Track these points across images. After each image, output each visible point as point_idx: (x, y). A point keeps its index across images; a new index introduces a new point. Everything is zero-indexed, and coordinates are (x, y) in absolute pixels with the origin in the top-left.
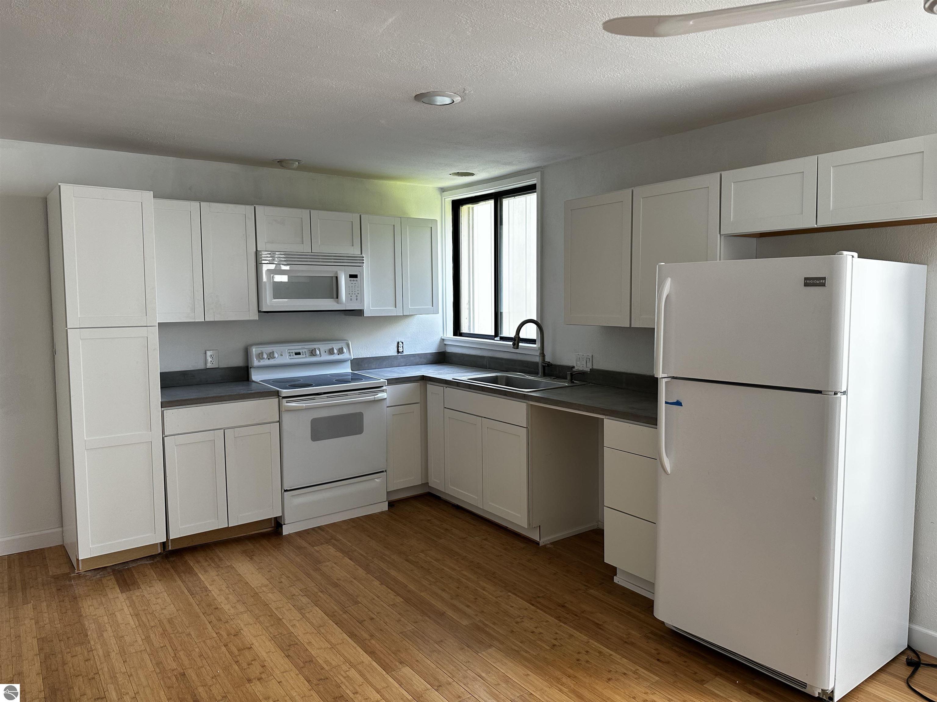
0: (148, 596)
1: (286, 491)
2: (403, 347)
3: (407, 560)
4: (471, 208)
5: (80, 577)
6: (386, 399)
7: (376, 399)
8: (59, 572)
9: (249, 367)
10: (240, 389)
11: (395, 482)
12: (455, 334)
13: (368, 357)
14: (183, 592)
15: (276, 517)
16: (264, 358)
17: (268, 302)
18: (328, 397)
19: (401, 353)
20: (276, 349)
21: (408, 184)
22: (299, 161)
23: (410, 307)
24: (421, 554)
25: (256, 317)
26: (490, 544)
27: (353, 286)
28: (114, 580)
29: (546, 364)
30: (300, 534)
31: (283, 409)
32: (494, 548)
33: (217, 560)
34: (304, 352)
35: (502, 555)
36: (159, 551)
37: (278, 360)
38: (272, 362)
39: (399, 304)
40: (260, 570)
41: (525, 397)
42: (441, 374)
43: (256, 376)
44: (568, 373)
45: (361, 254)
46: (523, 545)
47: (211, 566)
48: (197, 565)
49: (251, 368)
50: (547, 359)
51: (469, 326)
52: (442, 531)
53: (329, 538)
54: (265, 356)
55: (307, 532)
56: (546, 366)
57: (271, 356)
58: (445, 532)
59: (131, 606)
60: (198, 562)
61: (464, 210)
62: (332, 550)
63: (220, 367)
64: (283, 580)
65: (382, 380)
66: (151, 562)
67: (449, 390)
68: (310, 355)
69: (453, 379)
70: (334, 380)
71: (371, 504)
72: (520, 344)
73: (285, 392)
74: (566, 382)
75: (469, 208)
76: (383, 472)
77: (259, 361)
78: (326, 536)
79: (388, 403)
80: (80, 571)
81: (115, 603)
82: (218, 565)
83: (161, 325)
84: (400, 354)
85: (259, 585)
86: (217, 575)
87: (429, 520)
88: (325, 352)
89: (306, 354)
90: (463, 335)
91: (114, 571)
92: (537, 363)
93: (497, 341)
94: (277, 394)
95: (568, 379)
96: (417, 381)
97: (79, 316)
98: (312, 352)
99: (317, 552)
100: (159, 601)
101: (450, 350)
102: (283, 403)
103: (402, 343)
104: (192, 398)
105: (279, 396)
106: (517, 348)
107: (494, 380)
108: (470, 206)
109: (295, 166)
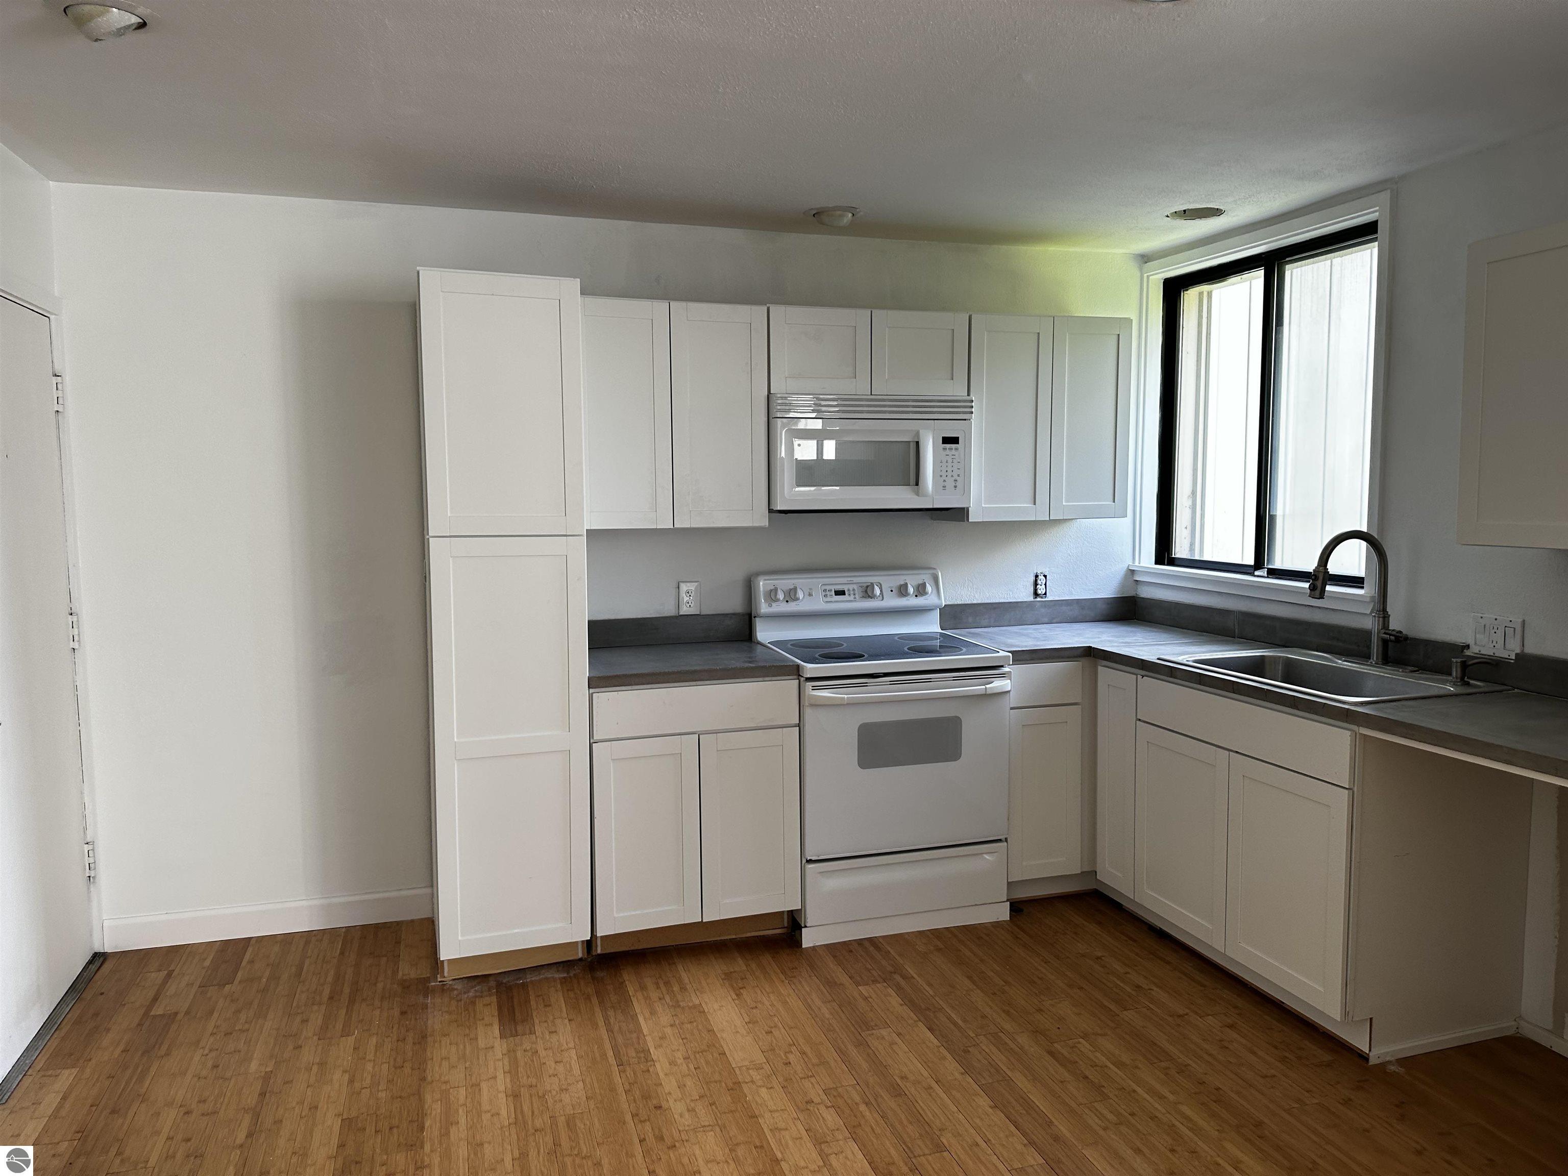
0: (542, 1053)
1: (809, 861)
2: (1045, 584)
3: (1051, 1053)
4: (1205, 294)
5: (443, 990)
6: (1009, 692)
7: (989, 692)
8: (413, 974)
9: (753, 615)
10: (733, 658)
11: (1024, 863)
12: (1159, 560)
13: (975, 602)
14: (604, 1056)
15: (792, 911)
16: (778, 600)
17: (786, 493)
18: (893, 683)
19: (1042, 598)
20: (801, 582)
21: (1072, 249)
22: (853, 210)
23: (1064, 504)
24: (1081, 1040)
25: (765, 522)
26: (1244, 1041)
27: (950, 460)
28: (494, 1006)
29: (1393, 635)
30: (832, 948)
31: (806, 702)
32: (1254, 1053)
33: (676, 988)
34: (851, 589)
35: (1274, 1076)
36: (580, 955)
37: (804, 604)
38: (792, 607)
39: (1042, 496)
40: (751, 1025)
41: (1346, 716)
42: (1128, 644)
43: (765, 634)
44: (1454, 660)
45: (969, 395)
46: (1327, 1057)
47: (663, 1002)
48: (639, 994)
49: (755, 617)
50: (1395, 624)
51: (1192, 545)
52: (1129, 989)
53: (890, 968)
54: (781, 596)
55: (846, 946)
56: (1391, 641)
57: (791, 595)
58: (1133, 993)
59: (510, 1072)
60: (643, 988)
61: (1190, 298)
62: (895, 1001)
63: (702, 614)
64: (791, 1058)
65: (1002, 653)
66: (562, 976)
67: (1149, 683)
68: (863, 597)
69: (1158, 659)
70: (906, 649)
71: (976, 905)
72: (1328, 588)
73: (811, 669)
74: (1447, 681)
75: (1201, 294)
76: (1000, 841)
77: (770, 605)
78: (884, 962)
79: (1013, 700)
80: (444, 977)
81: (486, 1059)
82: (678, 1001)
83: (590, 532)
84: (1039, 599)
85: (747, 1063)
86: (671, 1026)
87: (1098, 958)
88: (892, 591)
89: (854, 594)
90: (1176, 563)
91: (499, 985)
92: (1367, 634)
93: (1260, 578)
94: (796, 671)
95: (1454, 674)
96: (1075, 657)
97: (449, 515)
98: (866, 591)
99: (863, 999)
100: (561, 1068)
101: (1146, 593)
102: (806, 691)
103: (1045, 576)
104: (646, 671)
105: (799, 675)
106: (1321, 596)
107: (1255, 667)
108: (1205, 288)
109: (845, 221)
